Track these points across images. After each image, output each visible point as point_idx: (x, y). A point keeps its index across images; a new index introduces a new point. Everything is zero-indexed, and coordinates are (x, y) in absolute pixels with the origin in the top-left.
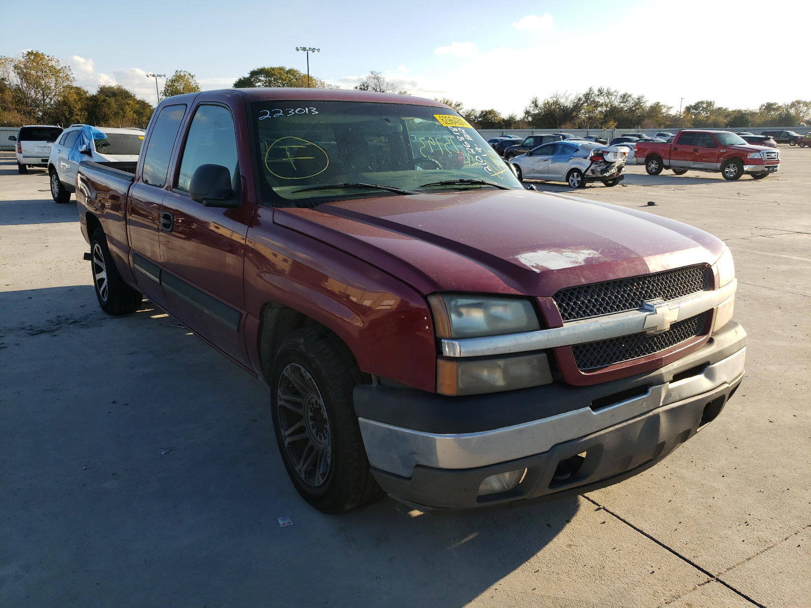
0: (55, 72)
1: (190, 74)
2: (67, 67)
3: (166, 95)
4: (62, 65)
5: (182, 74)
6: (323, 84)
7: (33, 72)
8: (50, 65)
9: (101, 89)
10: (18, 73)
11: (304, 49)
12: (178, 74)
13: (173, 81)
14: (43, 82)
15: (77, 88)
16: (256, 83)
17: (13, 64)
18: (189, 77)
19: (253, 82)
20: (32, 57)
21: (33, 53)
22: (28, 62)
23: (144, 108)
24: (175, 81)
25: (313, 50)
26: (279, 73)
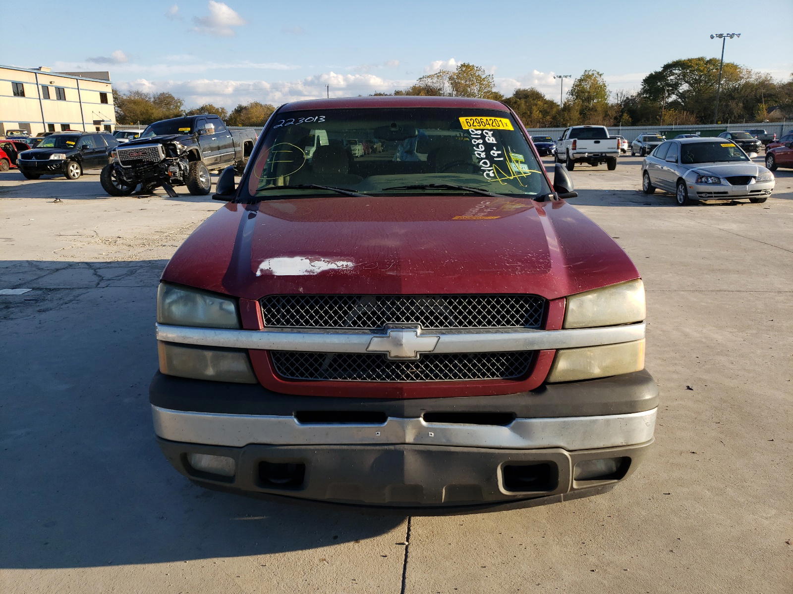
0: (480, 80)
1: (598, 73)
2: (491, 75)
3: (572, 95)
4: (487, 73)
5: (590, 73)
6: (750, 72)
7: (463, 82)
8: (477, 74)
9: (517, 92)
10: (452, 84)
11: (721, 36)
12: (587, 73)
13: (581, 80)
14: (469, 89)
15: (495, 93)
16: (668, 77)
17: (448, 76)
18: (597, 75)
19: (665, 76)
20: (464, 69)
21: (465, 65)
22: (460, 74)
23: (552, 108)
24: (582, 80)
25: (732, 36)
26: (697, 64)
